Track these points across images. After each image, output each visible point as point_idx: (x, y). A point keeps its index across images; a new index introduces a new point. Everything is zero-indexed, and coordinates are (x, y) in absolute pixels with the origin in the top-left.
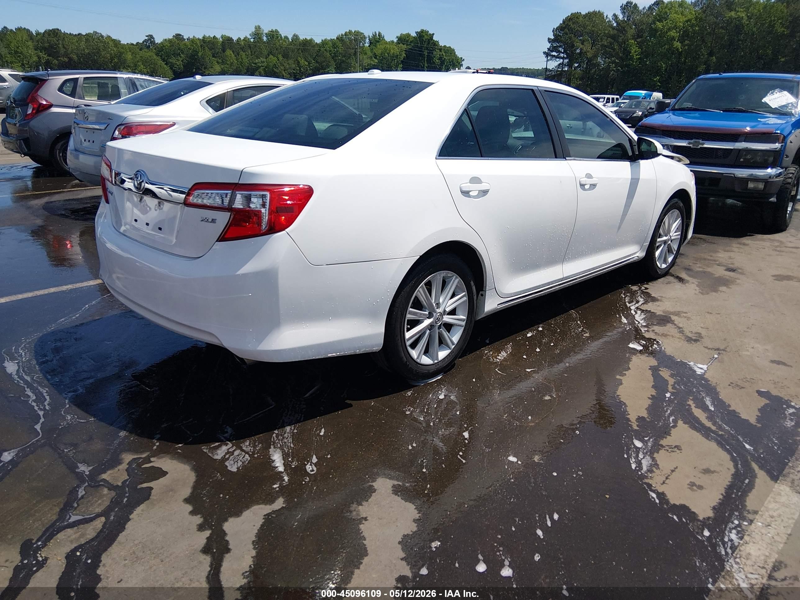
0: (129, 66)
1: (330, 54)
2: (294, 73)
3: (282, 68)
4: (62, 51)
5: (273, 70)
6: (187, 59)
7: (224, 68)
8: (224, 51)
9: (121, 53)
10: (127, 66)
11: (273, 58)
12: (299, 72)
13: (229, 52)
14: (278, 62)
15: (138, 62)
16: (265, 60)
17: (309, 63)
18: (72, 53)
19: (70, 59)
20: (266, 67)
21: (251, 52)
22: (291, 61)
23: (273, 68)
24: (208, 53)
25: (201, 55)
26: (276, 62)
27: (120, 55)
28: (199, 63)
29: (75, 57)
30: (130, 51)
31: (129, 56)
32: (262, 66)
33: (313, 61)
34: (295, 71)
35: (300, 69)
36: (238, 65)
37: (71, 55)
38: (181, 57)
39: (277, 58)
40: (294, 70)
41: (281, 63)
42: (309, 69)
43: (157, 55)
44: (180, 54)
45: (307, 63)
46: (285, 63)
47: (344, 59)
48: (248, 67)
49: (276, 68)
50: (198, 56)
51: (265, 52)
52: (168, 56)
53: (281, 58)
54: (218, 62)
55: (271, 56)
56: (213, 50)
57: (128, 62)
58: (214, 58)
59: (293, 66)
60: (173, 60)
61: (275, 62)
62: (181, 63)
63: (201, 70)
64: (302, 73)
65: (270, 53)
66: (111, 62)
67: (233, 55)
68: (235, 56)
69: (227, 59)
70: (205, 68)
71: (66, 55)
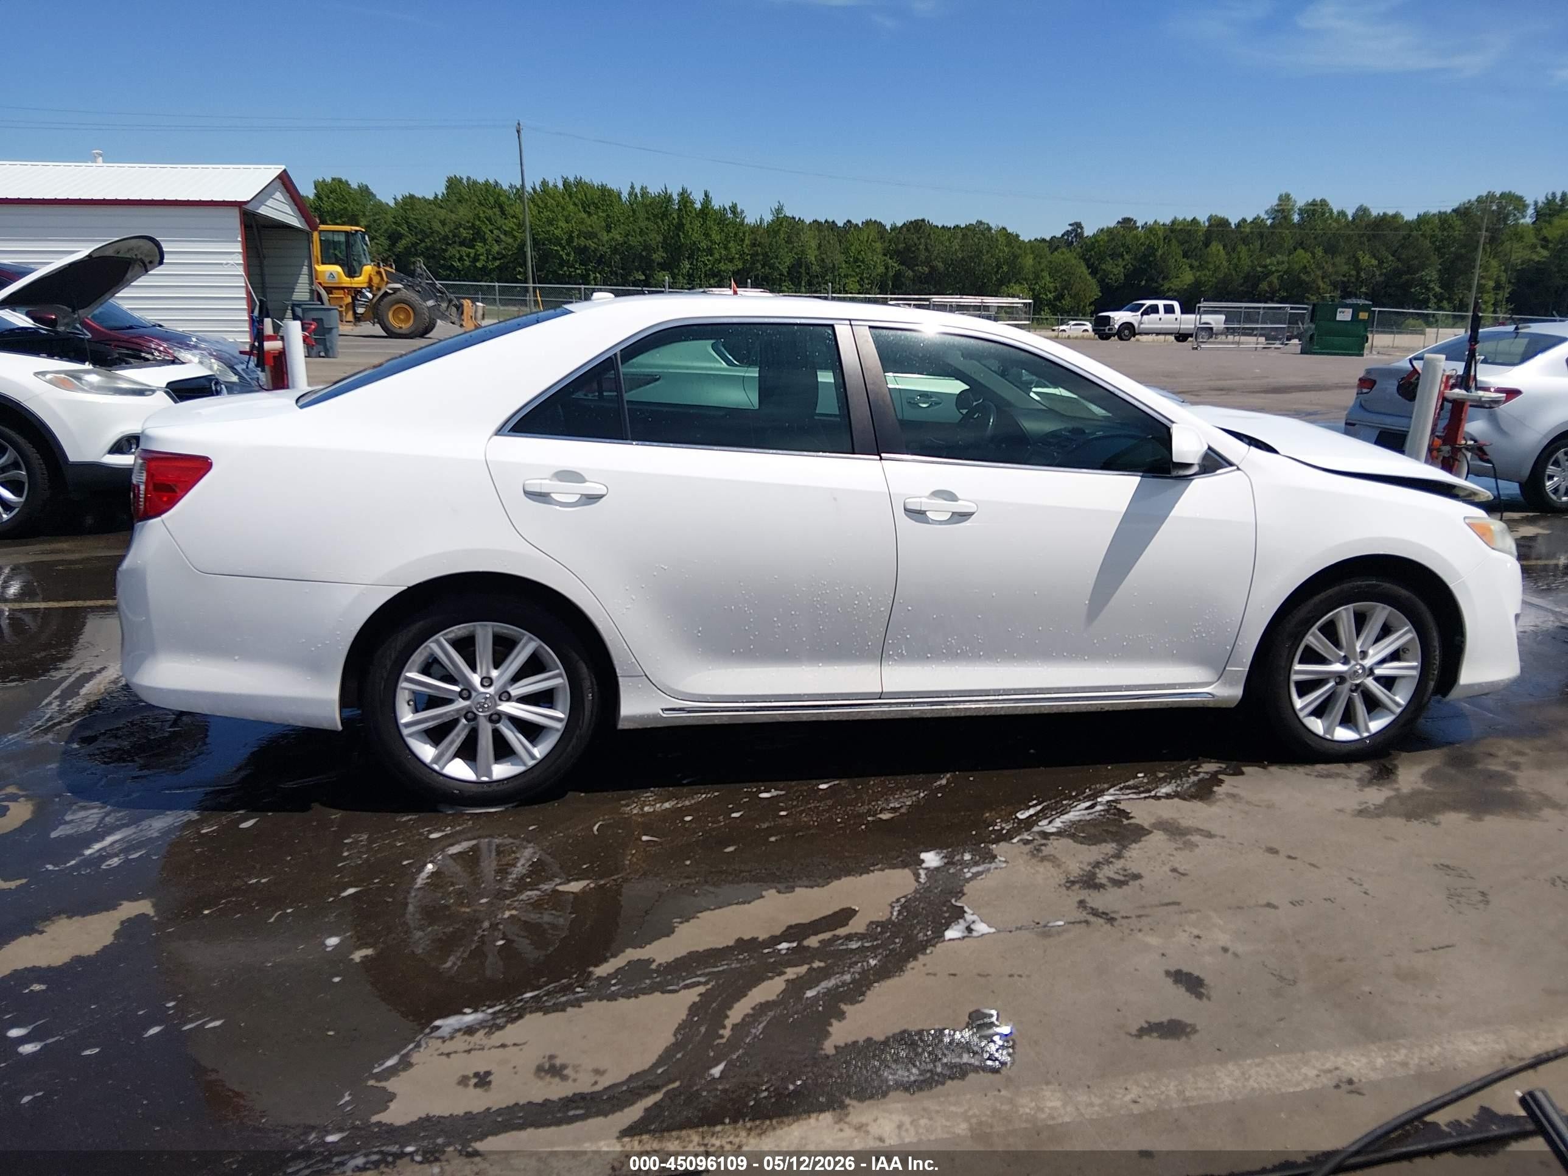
0: (1025, 279)
1: (1433, 243)
2: (1343, 282)
3: (1319, 273)
4: (923, 255)
5: (1299, 277)
6: (1135, 263)
7: (1199, 277)
8: (1207, 244)
9: (1016, 257)
10: (1022, 279)
11: (1304, 255)
12: (1353, 280)
13: (1216, 247)
14: (1312, 261)
15: (1042, 270)
16: (1286, 259)
17: (1381, 262)
18: (936, 258)
19: (933, 269)
20: (1285, 273)
21: (1262, 245)
22: (1340, 260)
23: (1299, 273)
24: (1176, 249)
25: (1161, 256)
26: (1309, 262)
27: (1013, 260)
28: (1156, 270)
29: (940, 266)
30: (1033, 252)
31: (1029, 261)
32: (1277, 271)
33: (1391, 258)
34: (1345, 279)
35: (1358, 273)
36: (1229, 269)
37: (935, 263)
38: (1123, 260)
39: (1313, 254)
40: (1344, 276)
41: (1318, 264)
42: (1378, 273)
43: (1083, 257)
44: (1122, 255)
45: (1375, 262)
46: (1327, 263)
47: (1463, 251)
48: (1249, 273)
49: (1307, 273)
50: (1155, 256)
51: (1289, 243)
52: (1102, 259)
53: (1319, 252)
54: (1191, 267)
55: (1300, 251)
56: (1187, 245)
57: (1026, 270)
58: (1185, 260)
59: (1345, 268)
60: (1108, 266)
61: (1305, 261)
62: (1123, 270)
63: (1156, 282)
64: (1362, 282)
65: (1301, 244)
66: (997, 272)
67: (1222, 252)
68: (1228, 253)
69: (1210, 260)
70: (1164, 279)
71: (927, 262)
